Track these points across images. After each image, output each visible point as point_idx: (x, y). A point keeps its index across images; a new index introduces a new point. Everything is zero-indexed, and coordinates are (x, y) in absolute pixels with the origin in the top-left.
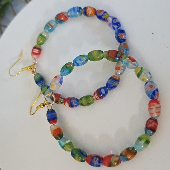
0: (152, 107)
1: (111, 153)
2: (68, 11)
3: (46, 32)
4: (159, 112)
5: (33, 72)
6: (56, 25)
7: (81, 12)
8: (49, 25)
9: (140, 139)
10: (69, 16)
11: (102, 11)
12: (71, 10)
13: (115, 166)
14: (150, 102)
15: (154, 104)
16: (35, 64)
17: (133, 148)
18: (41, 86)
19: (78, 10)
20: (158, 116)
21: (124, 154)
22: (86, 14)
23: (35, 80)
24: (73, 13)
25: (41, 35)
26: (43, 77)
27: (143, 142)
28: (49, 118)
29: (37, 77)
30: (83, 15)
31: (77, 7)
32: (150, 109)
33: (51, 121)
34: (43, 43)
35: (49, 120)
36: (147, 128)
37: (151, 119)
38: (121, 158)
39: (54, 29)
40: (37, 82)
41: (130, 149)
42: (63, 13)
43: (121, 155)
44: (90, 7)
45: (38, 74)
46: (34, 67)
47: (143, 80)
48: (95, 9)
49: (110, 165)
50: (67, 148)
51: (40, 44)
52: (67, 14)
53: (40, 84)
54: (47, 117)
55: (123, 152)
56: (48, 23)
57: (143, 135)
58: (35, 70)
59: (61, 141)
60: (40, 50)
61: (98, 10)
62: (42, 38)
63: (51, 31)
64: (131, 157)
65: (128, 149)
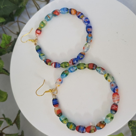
0: (114, 97)
1: (91, 125)
2: (60, 10)
3: (45, 21)
4: (119, 100)
5: (35, 44)
6: (52, 17)
7: (68, 11)
8: (48, 17)
9: (108, 116)
10: (60, 13)
11: (80, 13)
12: (62, 9)
13: (93, 132)
14: (113, 94)
15: (116, 95)
16: (37, 39)
17: (104, 122)
18: (39, 53)
19: (66, 10)
20: (118, 103)
21: (98, 125)
22: (70, 13)
23: (36, 49)
24: (63, 11)
25: (42, 22)
26: (41, 48)
27: (109, 118)
28: (54, 103)
29: (37, 48)
30: (69, 13)
31: (66, 8)
32: (113, 98)
33: (55, 105)
34: (43, 27)
35: (54, 105)
36: (112, 110)
37: (114, 104)
38: (97, 127)
39: (51, 19)
40: (37, 51)
41: (102, 122)
42: (57, 11)
43: (97, 126)
44: (74, 9)
45: (38, 46)
46: (36, 41)
47: (109, 81)
48: (76, 11)
49: (90, 132)
50: (65, 122)
51: (41, 28)
52: (59, 11)
53: (38, 52)
54: (53, 103)
55: (98, 124)
56: (48, 15)
57: (109, 114)
58: (36, 43)
59: (61, 117)
60: (41, 31)
61: (78, 12)
62: (43, 24)
63: (48, 20)
64: (102, 127)
65: (100, 122)
